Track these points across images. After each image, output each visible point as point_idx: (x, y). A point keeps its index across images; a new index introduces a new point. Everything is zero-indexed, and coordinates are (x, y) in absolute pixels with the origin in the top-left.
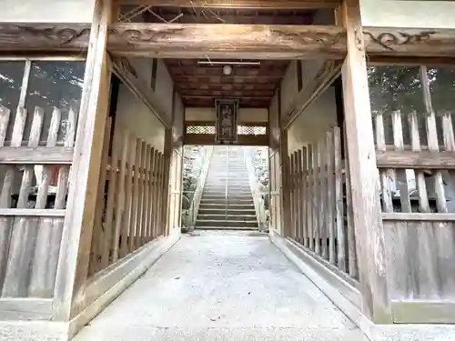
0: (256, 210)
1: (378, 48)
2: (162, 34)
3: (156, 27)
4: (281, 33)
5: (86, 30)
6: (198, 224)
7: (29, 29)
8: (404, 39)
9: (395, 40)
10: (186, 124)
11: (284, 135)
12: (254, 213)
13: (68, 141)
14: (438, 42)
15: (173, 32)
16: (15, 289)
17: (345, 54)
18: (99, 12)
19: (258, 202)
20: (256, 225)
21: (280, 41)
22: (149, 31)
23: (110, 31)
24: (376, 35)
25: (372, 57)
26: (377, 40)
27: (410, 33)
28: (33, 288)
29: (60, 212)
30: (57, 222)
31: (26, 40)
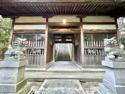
0: (70, 57)
1: (85, 32)
2: (55, 30)
3: (54, 30)
4: (71, 30)
5: (45, 30)
6: (57, 60)
7: (37, 30)
8: (89, 31)
9: (87, 31)
10: (55, 39)
11: (75, 42)
12: (70, 58)
13: (43, 46)
14: (94, 31)
15: (57, 30)
16: (38, 64)
17: (81, 33)
18: (46, 28)
19: (71, 55)
20: (70, 60)
21: (71, 31)
22: (53, 30)
23: (48, 30)
24: (85, 30)
25: (84, 33)
26: (85, 31)
27: (90, 30)
28: (41, 64)
29: (43, 55)
30: (43, 56)
31: (37, 32)
